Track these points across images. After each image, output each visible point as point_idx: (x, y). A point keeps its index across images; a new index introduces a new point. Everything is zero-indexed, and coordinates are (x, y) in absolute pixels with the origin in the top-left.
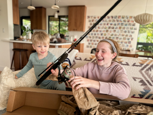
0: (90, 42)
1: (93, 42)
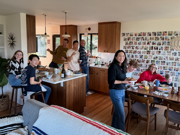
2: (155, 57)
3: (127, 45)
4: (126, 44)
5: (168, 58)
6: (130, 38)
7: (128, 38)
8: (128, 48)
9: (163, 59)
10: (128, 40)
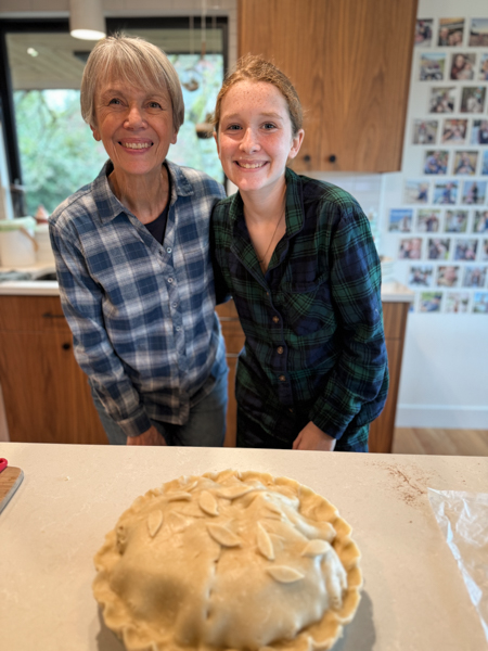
0: (424, 263)
1: (449, 260)
3: (440, 118)
4: (434, 110)
6: (466, 57)
7: (455, 57)
8: (448, 135)
10: (453, 77)
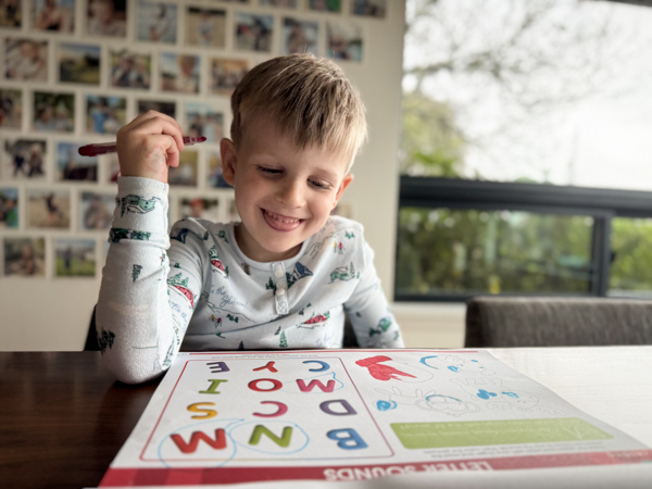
2: (78, 56)
5: (204, 70)
9: (156, 81)
